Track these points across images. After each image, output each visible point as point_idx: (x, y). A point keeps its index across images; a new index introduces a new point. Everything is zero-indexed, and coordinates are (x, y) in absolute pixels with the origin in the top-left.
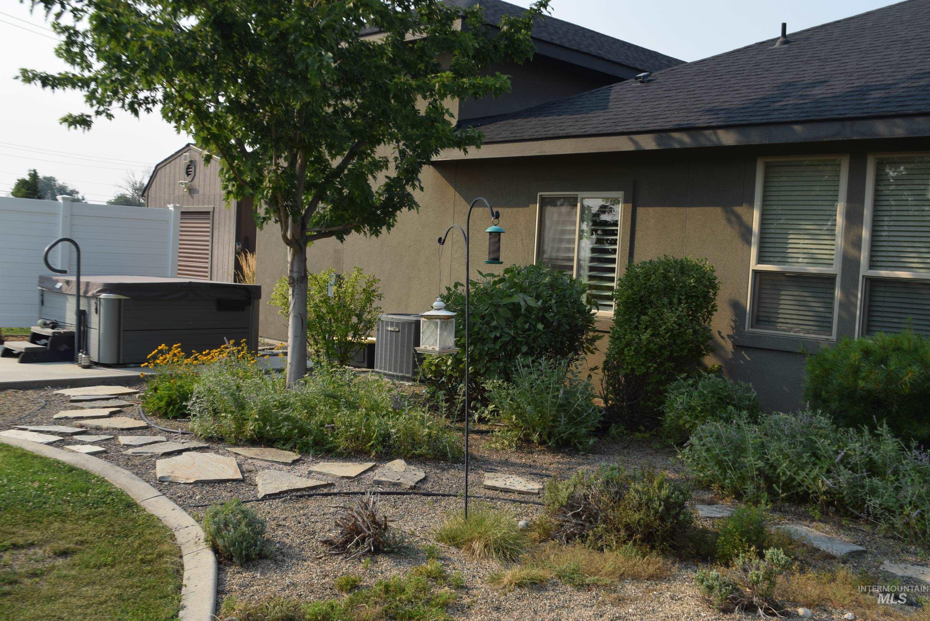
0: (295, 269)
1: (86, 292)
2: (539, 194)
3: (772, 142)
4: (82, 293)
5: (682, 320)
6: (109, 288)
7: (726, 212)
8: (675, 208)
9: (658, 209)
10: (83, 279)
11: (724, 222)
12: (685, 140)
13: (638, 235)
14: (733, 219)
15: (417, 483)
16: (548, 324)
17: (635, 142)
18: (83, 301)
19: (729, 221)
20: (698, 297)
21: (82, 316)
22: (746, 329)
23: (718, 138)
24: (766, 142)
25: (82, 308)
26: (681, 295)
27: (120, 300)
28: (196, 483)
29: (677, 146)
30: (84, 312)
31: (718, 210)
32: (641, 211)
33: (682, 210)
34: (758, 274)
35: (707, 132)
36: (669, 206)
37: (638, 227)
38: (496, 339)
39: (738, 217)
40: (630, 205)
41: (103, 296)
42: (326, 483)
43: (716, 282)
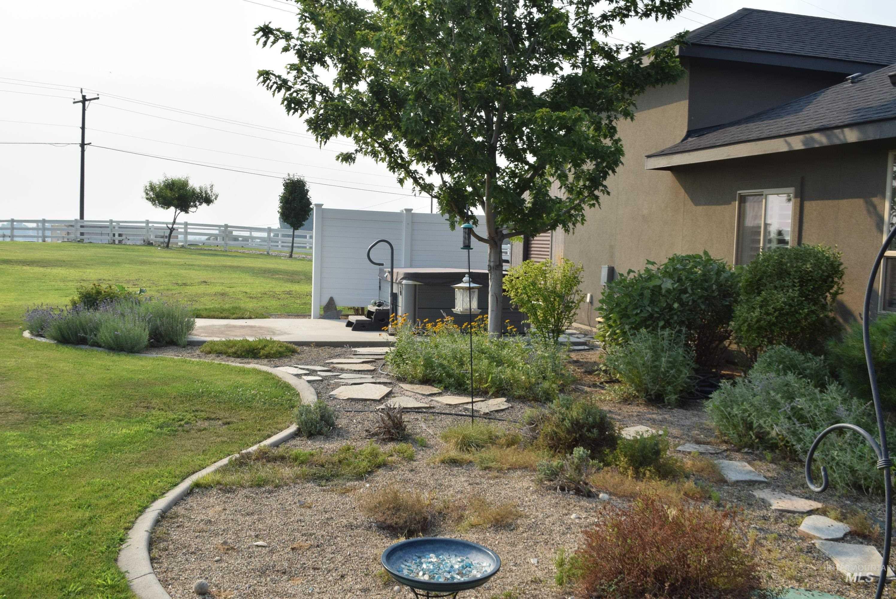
0: (492, 260)
1: (396, 280)
2: (739, 192)
3: (883, 137)
4: (394, 281)
5: (793, 301)
6: (408, 276)
7: (867, 203)
8: (830, 201)
9: (819, 202)
10: (395, 270)
11: (865, 212)
12: (821, 139)
13: (805, 226)
14: (871, 209)
15: (491, 412)
16: (682, 304)
17: (789, 144)
18: (395, 286)
19: (869, 212)
20: (817, 281)
21: (394, 297)
22: (879, 311)
23: (844, 137)
24: (878, 137)
25: (394, 291)
26: (795, 278)
27: (415, 285)
28: (348, 399)
29: (817, 146)
30: (396, 294)
31: (860, 202)
32: (807, 204)
33: (836, 202)
34: (889, 260)
35: (837, 131)
36: (827, 199)
37: (805, 220)
38: (637, 314)
39: (875, 207)
40: (799, 199)
41: (404, 282)
42: (428, 406)
43: (841, 268)
